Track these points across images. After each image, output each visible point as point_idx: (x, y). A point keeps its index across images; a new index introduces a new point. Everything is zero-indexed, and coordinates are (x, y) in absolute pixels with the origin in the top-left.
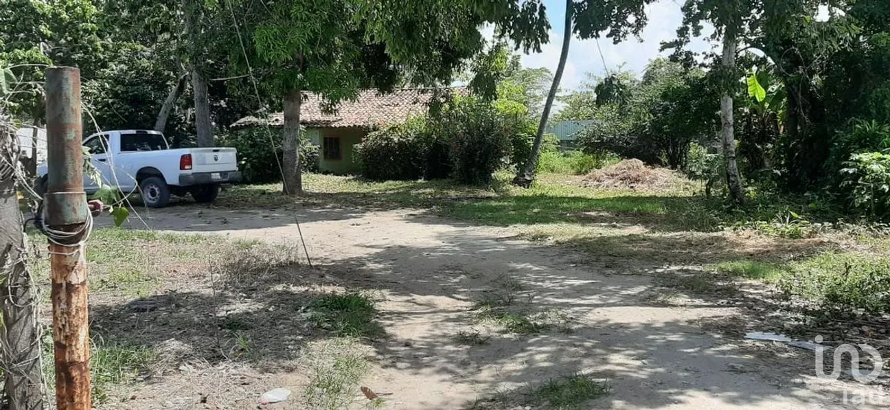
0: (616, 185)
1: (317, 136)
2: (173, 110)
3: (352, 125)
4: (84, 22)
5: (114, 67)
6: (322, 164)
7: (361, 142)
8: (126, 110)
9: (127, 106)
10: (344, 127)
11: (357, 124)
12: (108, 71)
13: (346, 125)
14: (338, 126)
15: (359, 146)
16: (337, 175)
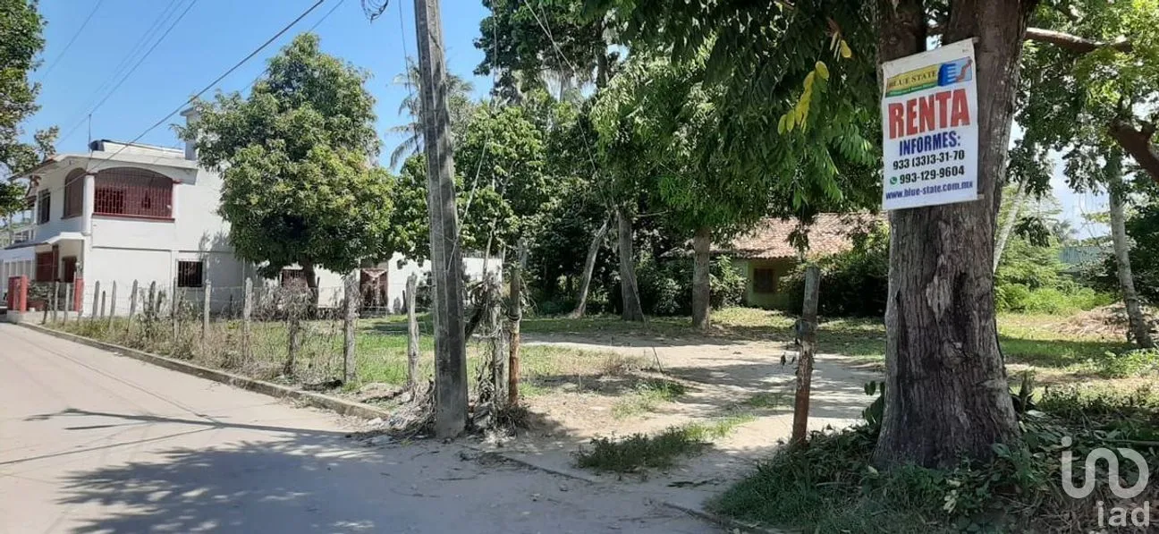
0: (1099, 330)
1: (745, 267)
2: (602, 242)
3: (783, 256)
4: (530, 160)
5: (555, 202)
6: (750, 299)
7: (788, 275)
8: (563, 241)
9: (564, 238)
10: (775, 258)
11: (789, 255)
12: (548, 204)
13: (777, 256)
14: (768, 257)
15: (786, 279)
16: (766, 310)
